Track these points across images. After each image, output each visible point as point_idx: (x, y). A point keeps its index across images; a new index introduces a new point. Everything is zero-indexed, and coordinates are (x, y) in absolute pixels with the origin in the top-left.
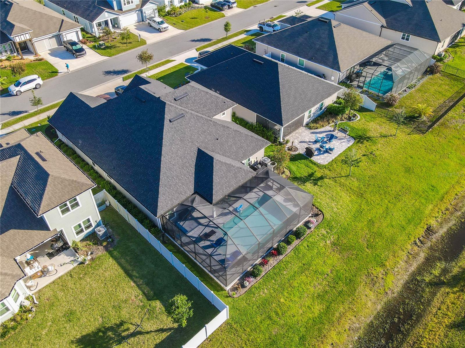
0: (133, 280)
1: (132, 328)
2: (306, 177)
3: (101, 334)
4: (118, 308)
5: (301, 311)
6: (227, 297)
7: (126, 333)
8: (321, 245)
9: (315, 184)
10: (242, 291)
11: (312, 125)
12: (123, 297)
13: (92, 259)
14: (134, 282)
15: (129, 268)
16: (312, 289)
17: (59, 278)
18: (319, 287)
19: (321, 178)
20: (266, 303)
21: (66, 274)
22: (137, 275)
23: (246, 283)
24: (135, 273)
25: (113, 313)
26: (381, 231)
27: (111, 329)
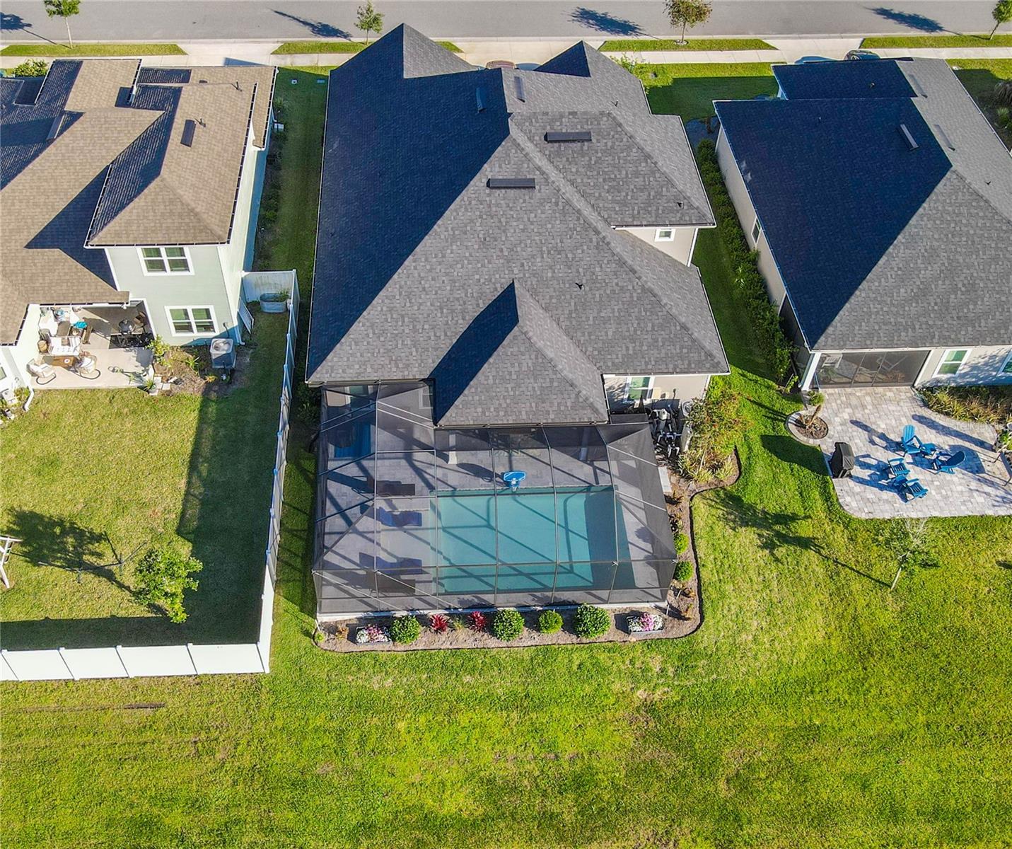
0: (190, 475)
1: (108, 560)
2: (765, 513)
3: (58, 530)
4: (121, 507)
5: (416, 778)
6: (307, 633)
7: (92, 559)
8: (616, 687)
9: (769, 546)
10: (344, 645)
11: (944, 397)
12: (146, 495)
13: (168, 394)
14: (189, 483)
15: (206, 450)
16: (489, 757)
17: (93, 390)
18: (509, 765)
19: (805, 543)
20: (363, 704)
21: (108, 391)
22: (205, 474)
23: (363, 637)
24: (204, 469)
25: (106, 510)
26: (816, 771)
27: (79, 534)
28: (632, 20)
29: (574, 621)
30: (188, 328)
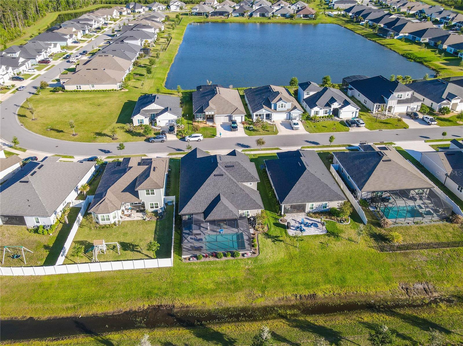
0: (155, 234)
1: (139, 249)
2: (273, 236)
3: (129, 245)
4: (141, 240)
5: (202, 282)
6: (180, 260)
7: (136, 249)
8: (242, 266)
9: (274, 242)
10: (188, 261)
11: (311, 214)
12: (146, 238)
13: (149, 220)
14: (155, 236)
15: (158, 230)
16: (217, 278)
17: (133, 220)
18: (221, 279)
19: (281, 241)
20: (192, 270)
21: (136, 220)
22: (158, 234)
23: (191, 259)
24: (158, 233)
25: (138, 241)
26: (281, 278)
27: (133, 245)
28: (249, 145)
29: (233, 255)
30: (153, 208)
